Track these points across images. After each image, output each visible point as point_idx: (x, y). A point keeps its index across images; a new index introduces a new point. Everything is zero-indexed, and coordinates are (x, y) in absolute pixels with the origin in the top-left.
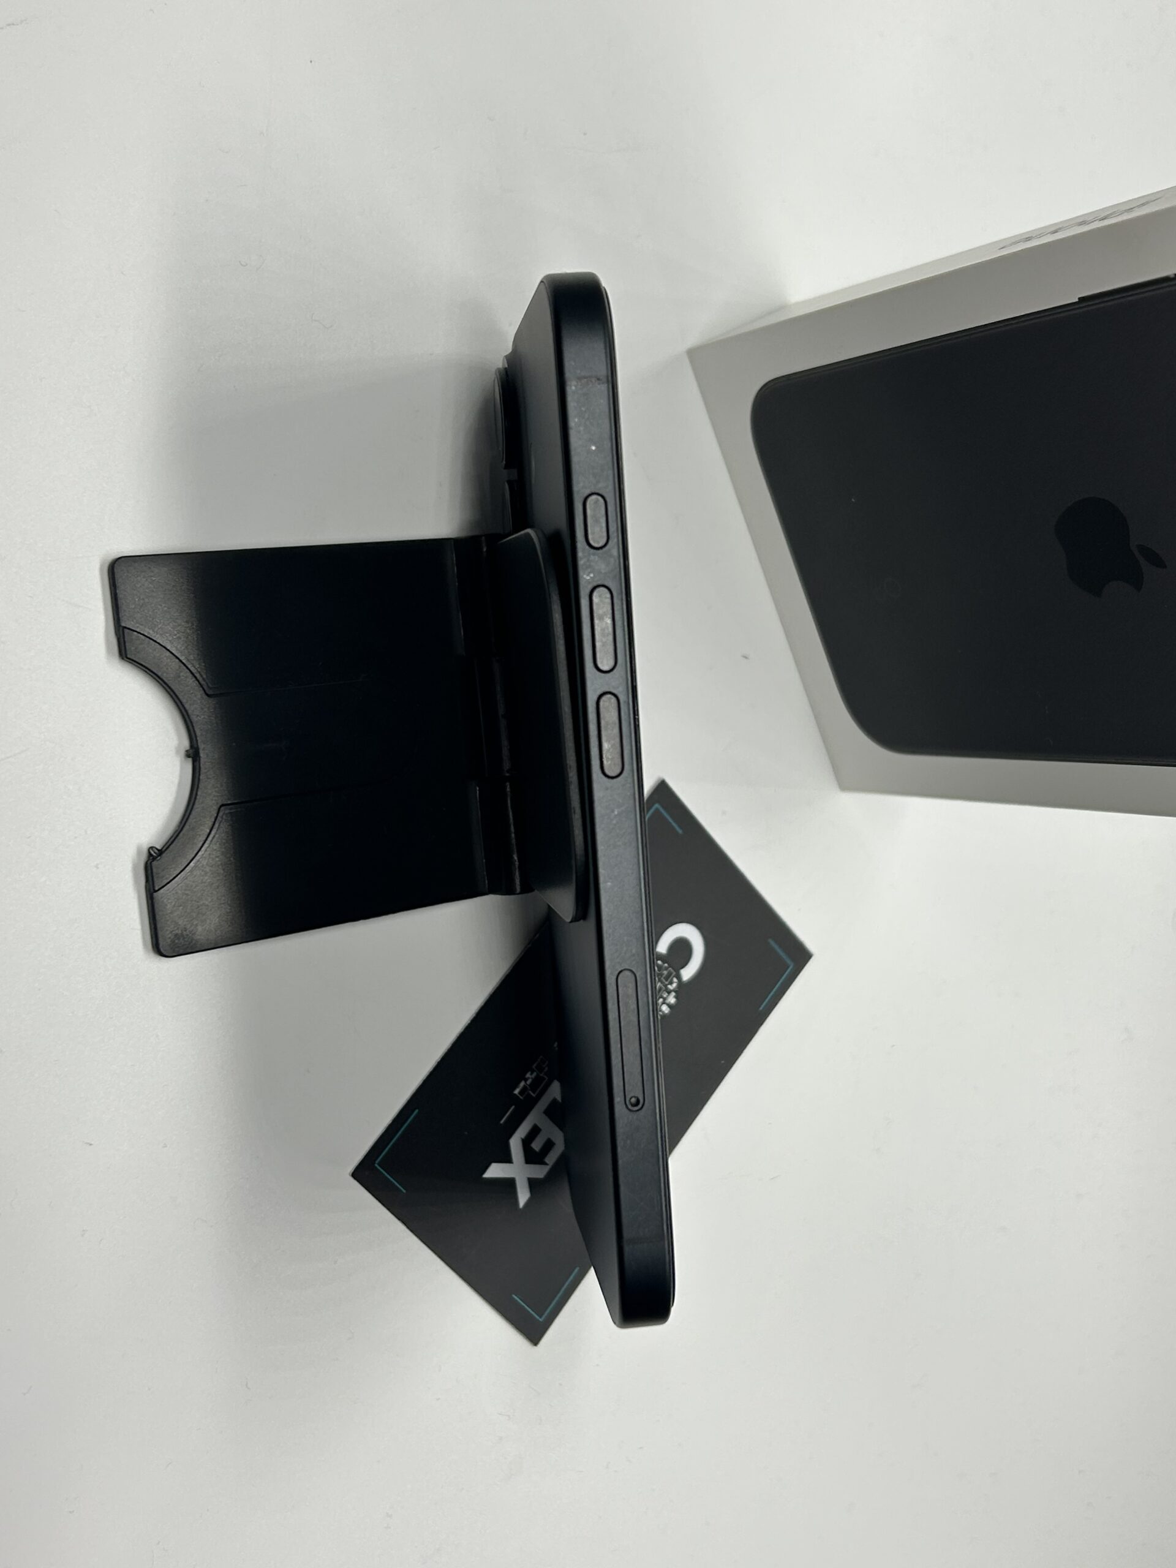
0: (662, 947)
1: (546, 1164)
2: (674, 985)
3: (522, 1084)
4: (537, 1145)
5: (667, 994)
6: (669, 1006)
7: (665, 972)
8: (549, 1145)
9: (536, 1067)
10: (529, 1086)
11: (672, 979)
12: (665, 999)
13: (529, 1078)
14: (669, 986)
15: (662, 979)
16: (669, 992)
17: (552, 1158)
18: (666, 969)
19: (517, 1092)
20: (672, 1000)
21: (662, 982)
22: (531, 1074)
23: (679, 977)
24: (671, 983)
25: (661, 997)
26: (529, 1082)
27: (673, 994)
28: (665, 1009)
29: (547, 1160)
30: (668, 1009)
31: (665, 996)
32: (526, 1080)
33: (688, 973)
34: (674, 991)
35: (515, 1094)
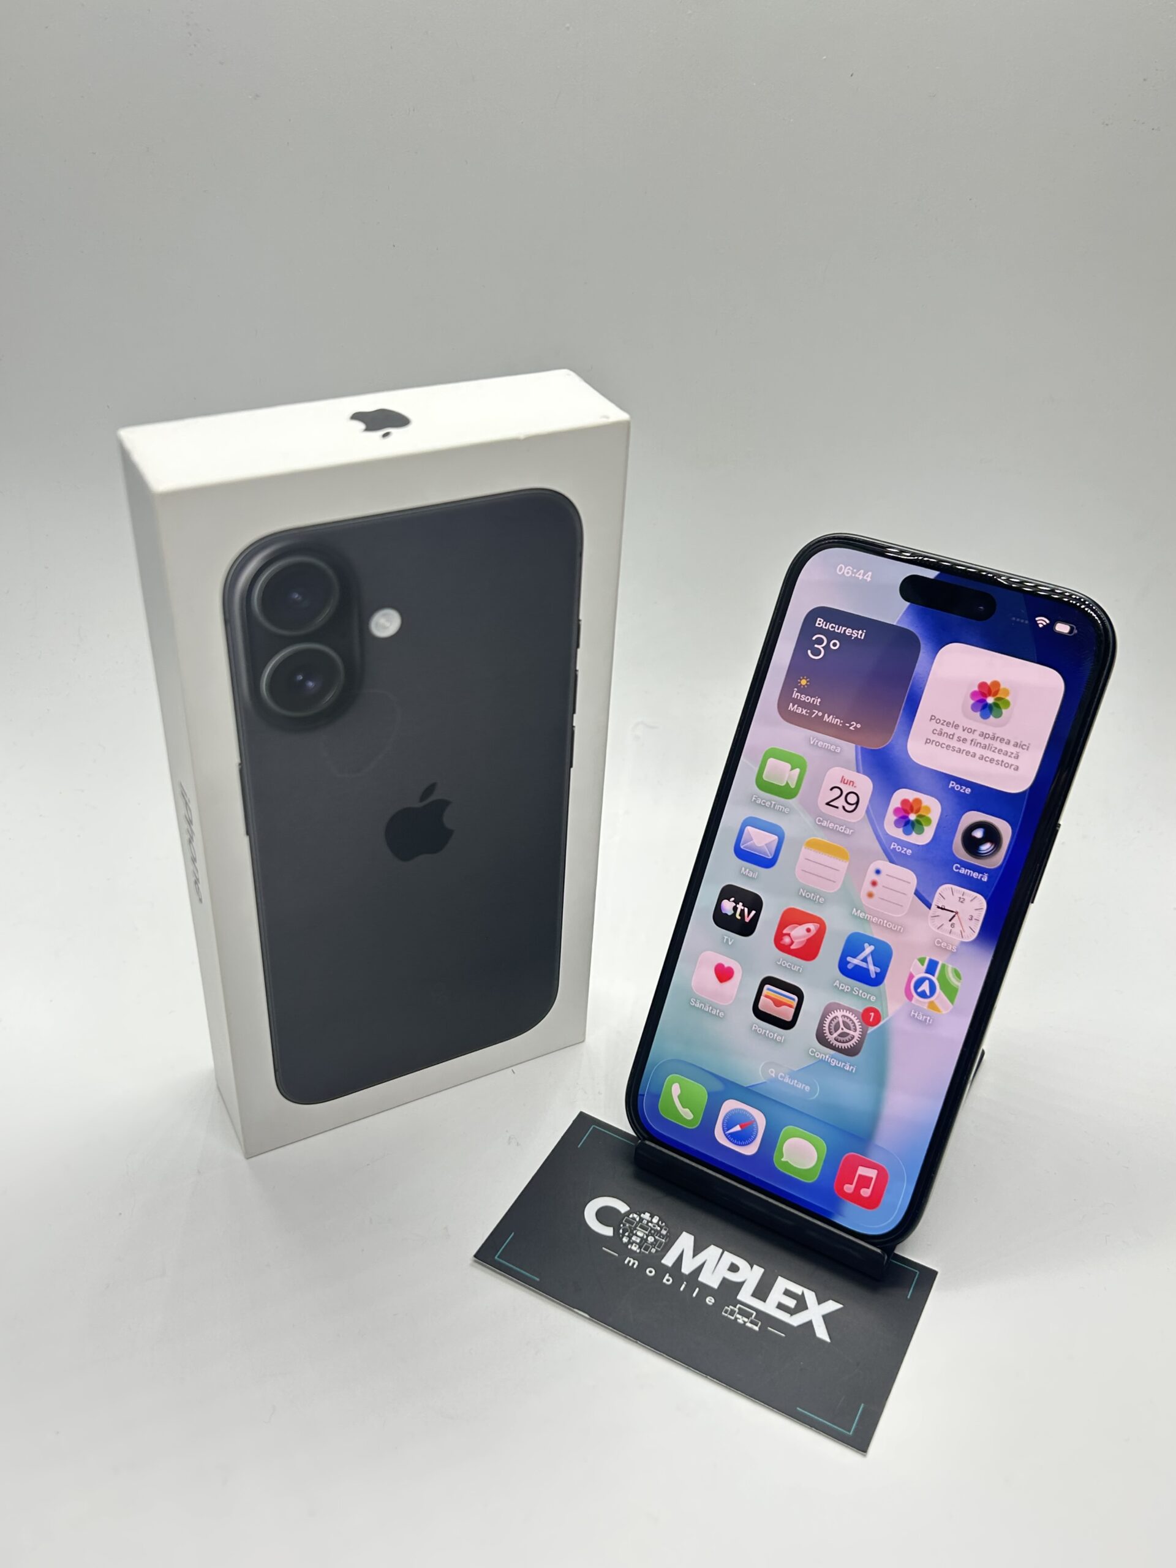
0: (608, 1231)
1: (803, 1293)
2: (635, 1216)
3: (749, 1325)
4: (791, 1303)
5: (644, 1221)
6: (652, 1217)
7: (627, 1225)
8: (787, 1293)
9: (733, 1316)
10: (748, 1319)
11: (632, 1218)
12: (648, 1222)
13: (743, 1321)
14: (638, 1219)
15: (633, 1226)
16: (641, 1219)
17: (797, 1289)
18: (624, 1225)
19: (756, 1328)
20: (647, 1216)
21: (636, 1226)
22: (739, 1319)
23: (628, 1214)
24: (634, 1219)
25: (647, 1224)
26: (746, 1320)
27: (642, 1215)
28: (655, 1220)
29: (800, 1293)
30: (656, 1217)
31: (646, 1222)
32: (745, 1322)
33: (623, 1208)
34: (639, 1215)
35: (760, 1328)
